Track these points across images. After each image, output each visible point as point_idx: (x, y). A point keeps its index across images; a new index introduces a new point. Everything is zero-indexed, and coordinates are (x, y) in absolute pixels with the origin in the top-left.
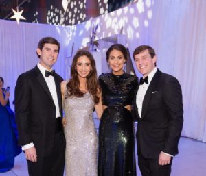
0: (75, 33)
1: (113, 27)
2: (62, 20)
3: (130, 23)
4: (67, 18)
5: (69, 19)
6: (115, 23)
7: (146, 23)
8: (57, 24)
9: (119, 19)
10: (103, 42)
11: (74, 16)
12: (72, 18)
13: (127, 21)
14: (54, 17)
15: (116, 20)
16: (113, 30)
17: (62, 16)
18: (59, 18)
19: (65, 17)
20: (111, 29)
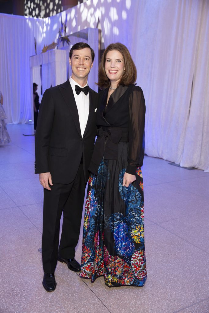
0: (49, 28)
1: (88, 20)
2: (43, 13)
3: (106, 15)
4: (48, 11)
5: (50, 11)
6: (91, 15)
7: (124, 15)
8: (37, 17)
9: (95, 10)
10: (74, 37)
11: (55, 8)
12: (53, 10)
13: (103, 12)
14: (34, 9)
15: (92, 10)
16: (89, 23)
17: (43, 8)
18: (40, 11)
19: (46, 9)
20: (86, 23)
